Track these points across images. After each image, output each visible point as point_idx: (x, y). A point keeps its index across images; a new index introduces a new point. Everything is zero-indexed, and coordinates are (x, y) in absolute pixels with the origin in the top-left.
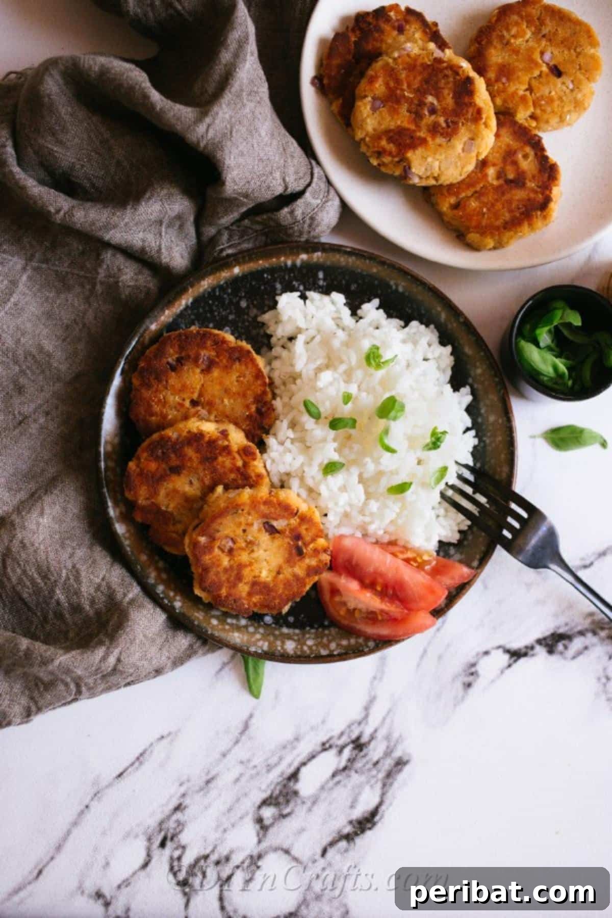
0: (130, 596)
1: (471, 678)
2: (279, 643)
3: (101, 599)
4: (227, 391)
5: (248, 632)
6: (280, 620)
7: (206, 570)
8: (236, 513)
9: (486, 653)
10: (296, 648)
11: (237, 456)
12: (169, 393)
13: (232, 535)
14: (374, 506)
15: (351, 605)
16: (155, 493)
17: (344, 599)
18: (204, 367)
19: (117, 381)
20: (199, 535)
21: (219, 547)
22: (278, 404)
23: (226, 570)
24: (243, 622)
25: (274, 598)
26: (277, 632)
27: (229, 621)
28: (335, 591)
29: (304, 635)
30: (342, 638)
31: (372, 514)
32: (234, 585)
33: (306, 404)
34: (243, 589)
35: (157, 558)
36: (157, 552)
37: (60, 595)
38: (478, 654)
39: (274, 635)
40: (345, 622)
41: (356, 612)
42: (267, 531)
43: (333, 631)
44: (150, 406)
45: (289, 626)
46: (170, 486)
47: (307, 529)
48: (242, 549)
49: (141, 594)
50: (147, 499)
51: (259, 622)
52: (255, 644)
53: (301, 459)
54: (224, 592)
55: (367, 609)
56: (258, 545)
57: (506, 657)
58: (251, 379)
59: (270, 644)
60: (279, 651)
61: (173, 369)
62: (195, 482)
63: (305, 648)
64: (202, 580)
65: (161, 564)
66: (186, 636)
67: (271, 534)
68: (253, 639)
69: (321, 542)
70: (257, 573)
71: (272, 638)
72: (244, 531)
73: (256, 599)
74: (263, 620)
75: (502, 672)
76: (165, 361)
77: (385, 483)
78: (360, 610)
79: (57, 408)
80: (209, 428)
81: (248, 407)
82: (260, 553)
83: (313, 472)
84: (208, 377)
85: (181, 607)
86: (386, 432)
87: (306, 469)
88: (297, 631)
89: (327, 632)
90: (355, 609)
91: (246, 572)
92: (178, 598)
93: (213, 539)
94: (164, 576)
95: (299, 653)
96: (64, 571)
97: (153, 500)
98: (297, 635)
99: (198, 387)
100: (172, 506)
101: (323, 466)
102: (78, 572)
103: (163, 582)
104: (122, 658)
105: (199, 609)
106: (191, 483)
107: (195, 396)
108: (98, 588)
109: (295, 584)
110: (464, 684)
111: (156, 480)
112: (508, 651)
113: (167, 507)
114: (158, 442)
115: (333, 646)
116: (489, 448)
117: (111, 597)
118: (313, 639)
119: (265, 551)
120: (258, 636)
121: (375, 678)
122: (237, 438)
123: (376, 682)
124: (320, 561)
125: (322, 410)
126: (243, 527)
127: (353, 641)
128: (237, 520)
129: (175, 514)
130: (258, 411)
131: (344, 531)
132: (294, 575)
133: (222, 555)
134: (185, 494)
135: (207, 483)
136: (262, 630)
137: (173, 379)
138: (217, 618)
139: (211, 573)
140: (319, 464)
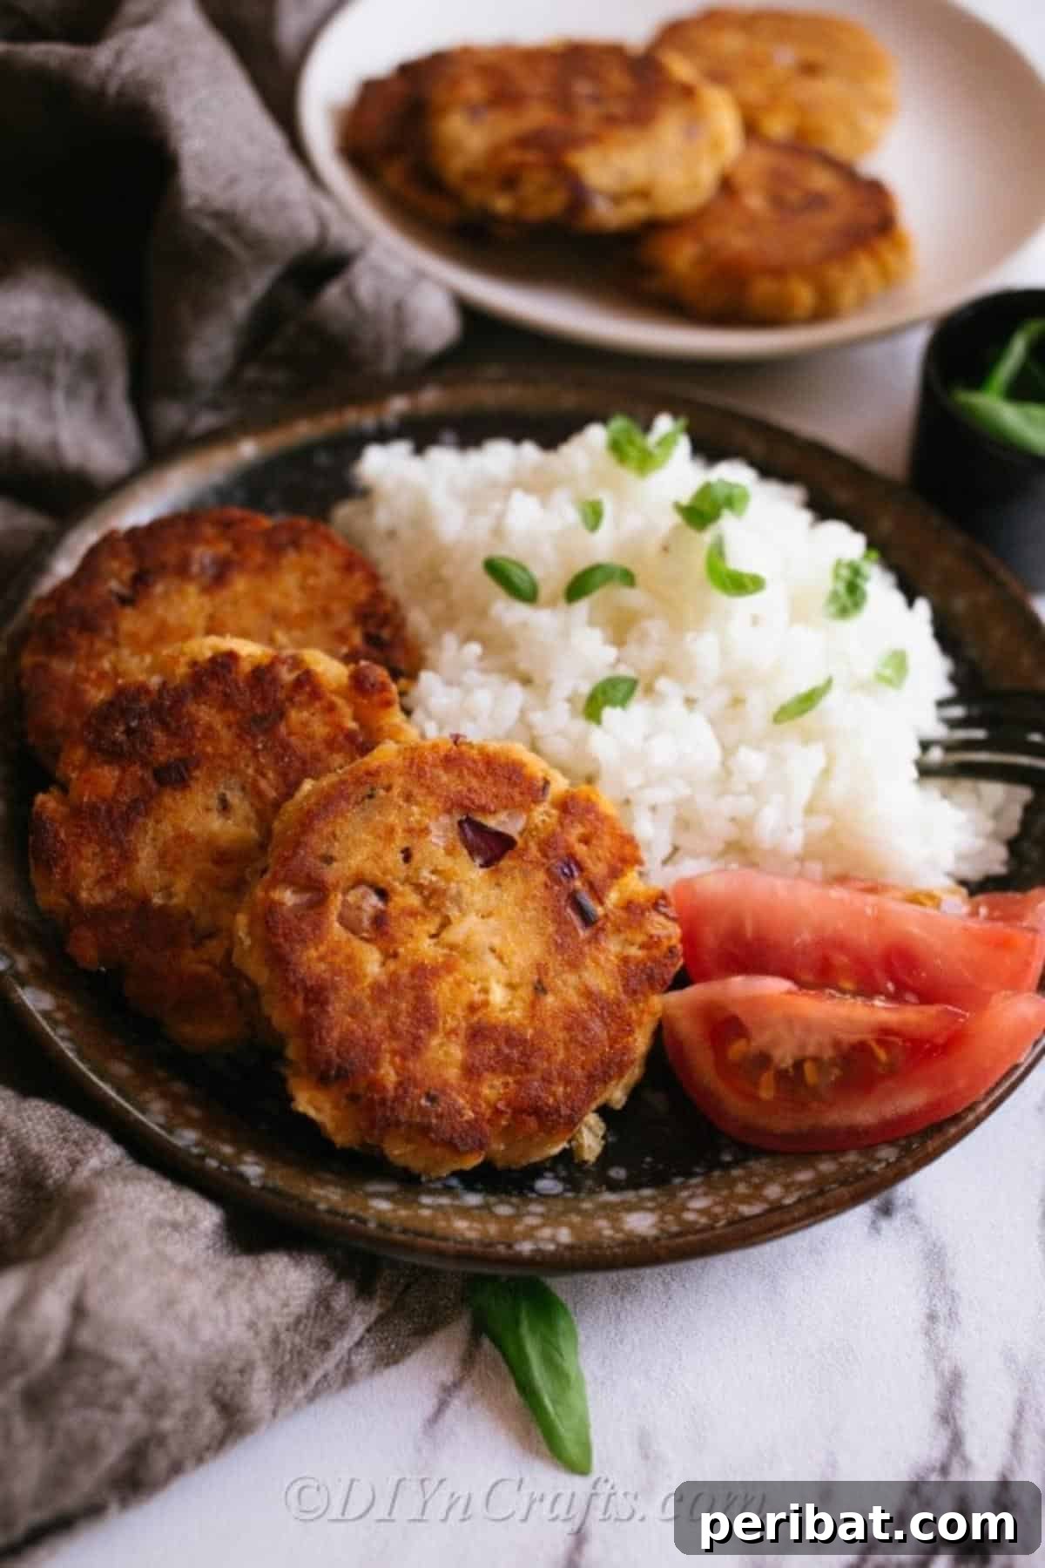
2: (602, 1224)
5: (495, 1217)
6: (585, 1180)
7: (317, 995)
8: (371, 797)
10: (662, 1221)
11: (340, 702)
12: (125, 654)
13: (372, 870)
14: (752, 761)
15: (784, 1056)
16: (128, 857)
17: (760, 1040)
18: (206, 580)
20: (274, 885)
21: (342, 919)
23: (380, 992)
24: (473, 1199)
25: (547, 1080)
26: (587, 1205)
29: (673, 1196)
30: (790, 1171)
31: (753, 789)
32: (415, 1046)
33: (497, 571)
34: (446, 1054)
39: (580, 1212)
40: (782, 1123)
41: (808, 1068)
42: (473, 851)
43: (758, 1166)
45: (614, 1186)
46: (167, 828)
47: (585, 840)
48: (413, 913)
49: (128, 1162)
50: (105, 880)
51: (521, 1194)
52: (529, 1234)
53: (516, 695)
54: (388, 1074)
55: (837, 1044)
56: (458, 899)
58: (337, 576)
59: (575, 1229)
60: (611, 1238)
61: (124, 601)
62: (234, 798)
63: (690, 1216)
64: (309, 1029)
67: (486, 864)
68: (518, 1228)
69: (635, 882)
70: (473, 992)
71: (576, 1219)
72: (407, 855)
73: (493, 1088)
76: (102, 590)
77: (760, 706)
78: (816, 1060)
81: (341, 636)
82: (468, 927)
83: (558, 721)
84: (225, 594)
85: (264, 1176)
86: (718, 551)
87: (537, 717)
88: (647, 1192)
89: (736, 1172)
90: (798, 1065)
91: (442, 992)
92: (248, 1158)
93: (317, 891)
94: (195, 1113)
95: (675, 1228)
97: (123, 882)
98: (652, 1199)
100: (181, 885)
101: (581, 704)
103: (191, 1122)
105: (322, 1183)
109: (596, 1027)
111: (124, 817)
113: (167, 890)
114: (111, 704)
115: (773, 1191)
117: (30, 1178)
118: (706, 1194)
119: (486, 915)
120: (531, 1221)
121: (932, 1317)
123: (941, 1329)
124: (651, 943)
125: (537, 572)
126: (400, 841)
127: (827, 1166)
128: (379, 819)
129: (193, 910)
130: (372, 640)
131: (689, 868)
132: (588, 994)
133: (356, 943)
134: (211, 841)
135: (272, 794)
136: (537, 1208)
137: (130, 621)
138: (388, 1197)
139: (336, 1008)
140: (570, 700)
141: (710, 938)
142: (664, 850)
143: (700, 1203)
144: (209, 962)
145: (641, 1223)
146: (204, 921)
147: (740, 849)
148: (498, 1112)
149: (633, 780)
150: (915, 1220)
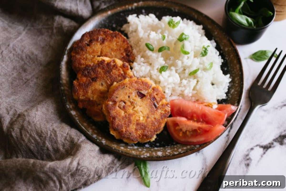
0: (81, 140)
1: (248, 161)
2: (154, 153)
3: (68, 143)
4: (112, 50)
5: (139, 151)
6: (153, 145)
7: (114, 118)
8: (124, 88)
9: (252, 149)
10: (163, 154)
11: (120, 69)
12: (88, 55)
13: (123, 99)
14: (185, 82)
15: (184, 130)
16: (87, 92)
17: (181, 127)
18: (101, 42)
19: (65, 58)
20: (108, 101)
21: (119, 107)
22: (135, 51)
23: (123, 118)
24: (136, 147)
25: (148, 131)
26: (152, 150)
27: (129, 147)
28: (176, 124)
29: (165, 149)
30: (183, 147)
31: (184, 86)
32: (128, 126)
33: (147, 45)
34: (132, 127)
35: (91, 125)
36: (91, 122)
37: (48, 144)
38: (248, 150)
40: (183, 140)
41: (188, 132)
42: (139, 96)
43: (179, 145)
44: (80, 61)
45: (157, 147)
46: (93, 88)
47: (157, 95)
48: (129, 106)
49: (86, 139)
50: (83, 96)
51: (143, 147)
52: (143, 154)
53: (149, 68)
54: (124, 130)
55: (192, 129)
56: (136, 104)
57: (262, 149)
58: (122, 43)
59: (150, 154)
60: (155, 156)
61: (88, 45)
62: (104, 84)
63: (167, 153)
64: (113, 123)
65: (94, 127)
66: (110, 156)
67: (141, 98)
68: (142, 153)
69: (164, 101)
70: (138, 118)
71: (150, 152)
72: (129, 97)
73: (140, 132)
74: (145, 146)
75: (262, 156)
76: (84, 43)
77: (187, 72)
78: (189, 131)
79: (41, 76)
80: (107, 59)
81: (122, 54)
82: (138, 108)
83: (155, 73)
84: (103, 45)
85: (105, 143)
86: (183, 46)
87: (152, 72)
88: (162, 148)
89: (175, 146)
90: (186, 131)
91: (132, 118)
92: (104, 140)
93: (115, 102)
94: (96, 131)
95: (164, 155)
96: (49, 132)
97: (86, 96)
98: (162, 149)
99: (100, 50)
100: (95, 97)
101: (159, 70)
102: (55, 131)
103: (95, 133)
104: (80, 163)
105: (114, 144)
106: (102, 85)
107: (99, 53)
108: (66, 139)
109: (156, 123)
110: (246, 165)
111: (87, 86)
112: (262, 147)
113: (93, 98)
114: (85, 68)
115: (180, 150)
116: (228, 61)
117: (72, 141)
118: (170, 149)
119: (140, 106)
120: (144, 152)
122: (119, 63)
124: (165, 111)
125: (154, 46)
126: (128, 95)
127: (189, 147)
128: (125, 91)
129: (97, 101)
130: (127, 55)
131: (174, 98)
132: (155, 119)
133: (120, 110)
134: (100, 90)
135: (109, 83)
136: (145, 150)
137: (89, 49)
138: (123, 146)
139: (117, 120)
140: (157, 69)
141: (175, 110)
142: (170, 94)
143: (169, 151)
144: (99, 109)
145: (160, 154)
146: (98, 103)
147: (182, 95)
148: (140, 136)
149: (166, 84)
150: (203, 153)
